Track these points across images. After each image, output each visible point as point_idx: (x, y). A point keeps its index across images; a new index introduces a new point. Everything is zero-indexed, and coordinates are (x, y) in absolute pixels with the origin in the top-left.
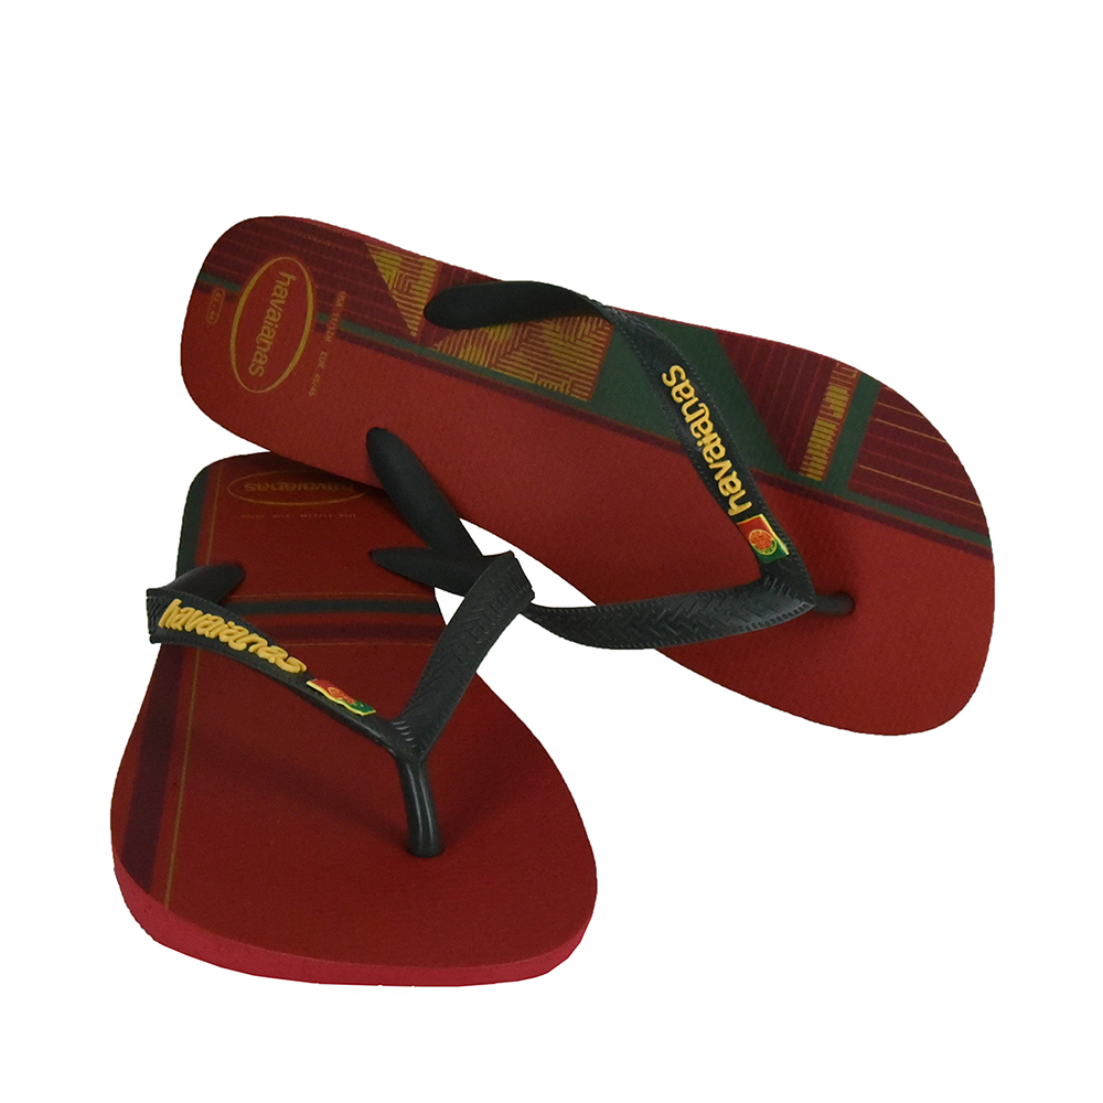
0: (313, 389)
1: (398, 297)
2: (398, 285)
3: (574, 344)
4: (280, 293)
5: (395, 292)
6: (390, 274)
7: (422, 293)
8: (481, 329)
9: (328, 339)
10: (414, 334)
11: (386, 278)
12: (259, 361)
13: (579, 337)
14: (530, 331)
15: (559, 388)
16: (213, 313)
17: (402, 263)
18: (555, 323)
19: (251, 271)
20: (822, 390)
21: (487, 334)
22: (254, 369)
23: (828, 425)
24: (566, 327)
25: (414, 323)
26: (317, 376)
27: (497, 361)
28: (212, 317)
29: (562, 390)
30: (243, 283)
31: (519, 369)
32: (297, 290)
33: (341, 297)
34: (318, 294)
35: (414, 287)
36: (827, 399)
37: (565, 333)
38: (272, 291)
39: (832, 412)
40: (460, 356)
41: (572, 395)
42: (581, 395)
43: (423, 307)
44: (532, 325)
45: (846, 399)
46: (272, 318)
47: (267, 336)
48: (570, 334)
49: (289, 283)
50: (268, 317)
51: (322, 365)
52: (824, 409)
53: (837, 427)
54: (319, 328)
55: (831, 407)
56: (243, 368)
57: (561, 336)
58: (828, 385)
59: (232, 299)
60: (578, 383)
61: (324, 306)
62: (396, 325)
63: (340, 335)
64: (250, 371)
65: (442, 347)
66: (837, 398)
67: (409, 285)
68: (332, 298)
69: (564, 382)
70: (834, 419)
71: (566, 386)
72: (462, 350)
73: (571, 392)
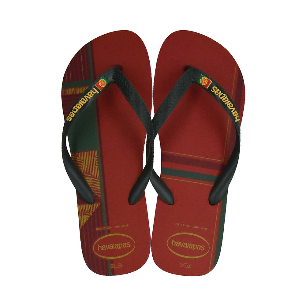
0: (126, 226)
1: (91, 213)
2: (88, 214)
3: (84, 161)
4: (104, 248)
5: (90, 214)
6: (86, 218)
7: (87, 207)
8: (90, 186)
9: (111, 228)
10: (99, 204)
11: (87, 219)
12: (126, 245)
13: (81, 160)
14: (85, 174)
15: (97, 159)
16: (118, 266)
17: (82, 216)
18: (80, 168)
19: (102, 259)
20: (70, 96)
21: (91, 184)
22: (128, 246)
23: (77, 91)
24: (80, 165)
25: (96, 205)
26: (122, 226)
27: (97, 178)
28: (120, 266)
29: (97, 158)
30: (106, 260)
31: (96, 172)
32: (101, 243)
33: (98, 229)
34: (100, 236)
35: (87, 210)
36: (71, 93)
37: (82, 164)
38: (105, 250)
39: (74, 91)
40: (100, 189)
41: (97, 155)
42: (96, 153)
43: (91, 205)
44: (84, 174)
45: (69, 89)
46: (112, 247)
47: (118, 246)
48: (82, 163)
49: (100, 246)
50: (112, 248)
51: (119, 226)
52: (74, 93)
53: (76, 88)
54: (109, 232)
55: (73, 92)
56: (130, 249)
57: (83, 165)
58: (68, 95)
59: (112, 261)
60: (93, 155)
61: (102, 233)
62: (99, 210)
63: (108, 225)
64: (129, 247)
65: (99, 195)
66: (70, 92)
67: (87, 211)
68: (99, 231)
69: (94, 159)
70: (75, 90)
71: (95, 158)
72: (98, 189)
73: (96, 156)
